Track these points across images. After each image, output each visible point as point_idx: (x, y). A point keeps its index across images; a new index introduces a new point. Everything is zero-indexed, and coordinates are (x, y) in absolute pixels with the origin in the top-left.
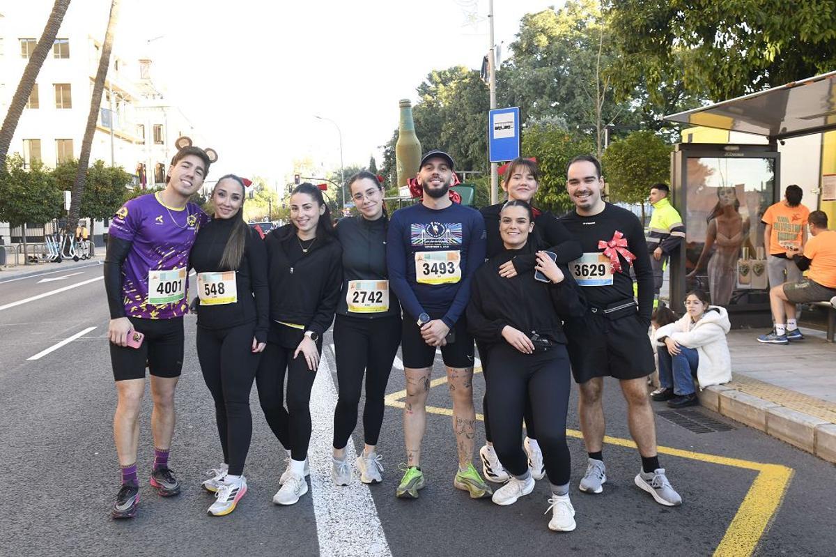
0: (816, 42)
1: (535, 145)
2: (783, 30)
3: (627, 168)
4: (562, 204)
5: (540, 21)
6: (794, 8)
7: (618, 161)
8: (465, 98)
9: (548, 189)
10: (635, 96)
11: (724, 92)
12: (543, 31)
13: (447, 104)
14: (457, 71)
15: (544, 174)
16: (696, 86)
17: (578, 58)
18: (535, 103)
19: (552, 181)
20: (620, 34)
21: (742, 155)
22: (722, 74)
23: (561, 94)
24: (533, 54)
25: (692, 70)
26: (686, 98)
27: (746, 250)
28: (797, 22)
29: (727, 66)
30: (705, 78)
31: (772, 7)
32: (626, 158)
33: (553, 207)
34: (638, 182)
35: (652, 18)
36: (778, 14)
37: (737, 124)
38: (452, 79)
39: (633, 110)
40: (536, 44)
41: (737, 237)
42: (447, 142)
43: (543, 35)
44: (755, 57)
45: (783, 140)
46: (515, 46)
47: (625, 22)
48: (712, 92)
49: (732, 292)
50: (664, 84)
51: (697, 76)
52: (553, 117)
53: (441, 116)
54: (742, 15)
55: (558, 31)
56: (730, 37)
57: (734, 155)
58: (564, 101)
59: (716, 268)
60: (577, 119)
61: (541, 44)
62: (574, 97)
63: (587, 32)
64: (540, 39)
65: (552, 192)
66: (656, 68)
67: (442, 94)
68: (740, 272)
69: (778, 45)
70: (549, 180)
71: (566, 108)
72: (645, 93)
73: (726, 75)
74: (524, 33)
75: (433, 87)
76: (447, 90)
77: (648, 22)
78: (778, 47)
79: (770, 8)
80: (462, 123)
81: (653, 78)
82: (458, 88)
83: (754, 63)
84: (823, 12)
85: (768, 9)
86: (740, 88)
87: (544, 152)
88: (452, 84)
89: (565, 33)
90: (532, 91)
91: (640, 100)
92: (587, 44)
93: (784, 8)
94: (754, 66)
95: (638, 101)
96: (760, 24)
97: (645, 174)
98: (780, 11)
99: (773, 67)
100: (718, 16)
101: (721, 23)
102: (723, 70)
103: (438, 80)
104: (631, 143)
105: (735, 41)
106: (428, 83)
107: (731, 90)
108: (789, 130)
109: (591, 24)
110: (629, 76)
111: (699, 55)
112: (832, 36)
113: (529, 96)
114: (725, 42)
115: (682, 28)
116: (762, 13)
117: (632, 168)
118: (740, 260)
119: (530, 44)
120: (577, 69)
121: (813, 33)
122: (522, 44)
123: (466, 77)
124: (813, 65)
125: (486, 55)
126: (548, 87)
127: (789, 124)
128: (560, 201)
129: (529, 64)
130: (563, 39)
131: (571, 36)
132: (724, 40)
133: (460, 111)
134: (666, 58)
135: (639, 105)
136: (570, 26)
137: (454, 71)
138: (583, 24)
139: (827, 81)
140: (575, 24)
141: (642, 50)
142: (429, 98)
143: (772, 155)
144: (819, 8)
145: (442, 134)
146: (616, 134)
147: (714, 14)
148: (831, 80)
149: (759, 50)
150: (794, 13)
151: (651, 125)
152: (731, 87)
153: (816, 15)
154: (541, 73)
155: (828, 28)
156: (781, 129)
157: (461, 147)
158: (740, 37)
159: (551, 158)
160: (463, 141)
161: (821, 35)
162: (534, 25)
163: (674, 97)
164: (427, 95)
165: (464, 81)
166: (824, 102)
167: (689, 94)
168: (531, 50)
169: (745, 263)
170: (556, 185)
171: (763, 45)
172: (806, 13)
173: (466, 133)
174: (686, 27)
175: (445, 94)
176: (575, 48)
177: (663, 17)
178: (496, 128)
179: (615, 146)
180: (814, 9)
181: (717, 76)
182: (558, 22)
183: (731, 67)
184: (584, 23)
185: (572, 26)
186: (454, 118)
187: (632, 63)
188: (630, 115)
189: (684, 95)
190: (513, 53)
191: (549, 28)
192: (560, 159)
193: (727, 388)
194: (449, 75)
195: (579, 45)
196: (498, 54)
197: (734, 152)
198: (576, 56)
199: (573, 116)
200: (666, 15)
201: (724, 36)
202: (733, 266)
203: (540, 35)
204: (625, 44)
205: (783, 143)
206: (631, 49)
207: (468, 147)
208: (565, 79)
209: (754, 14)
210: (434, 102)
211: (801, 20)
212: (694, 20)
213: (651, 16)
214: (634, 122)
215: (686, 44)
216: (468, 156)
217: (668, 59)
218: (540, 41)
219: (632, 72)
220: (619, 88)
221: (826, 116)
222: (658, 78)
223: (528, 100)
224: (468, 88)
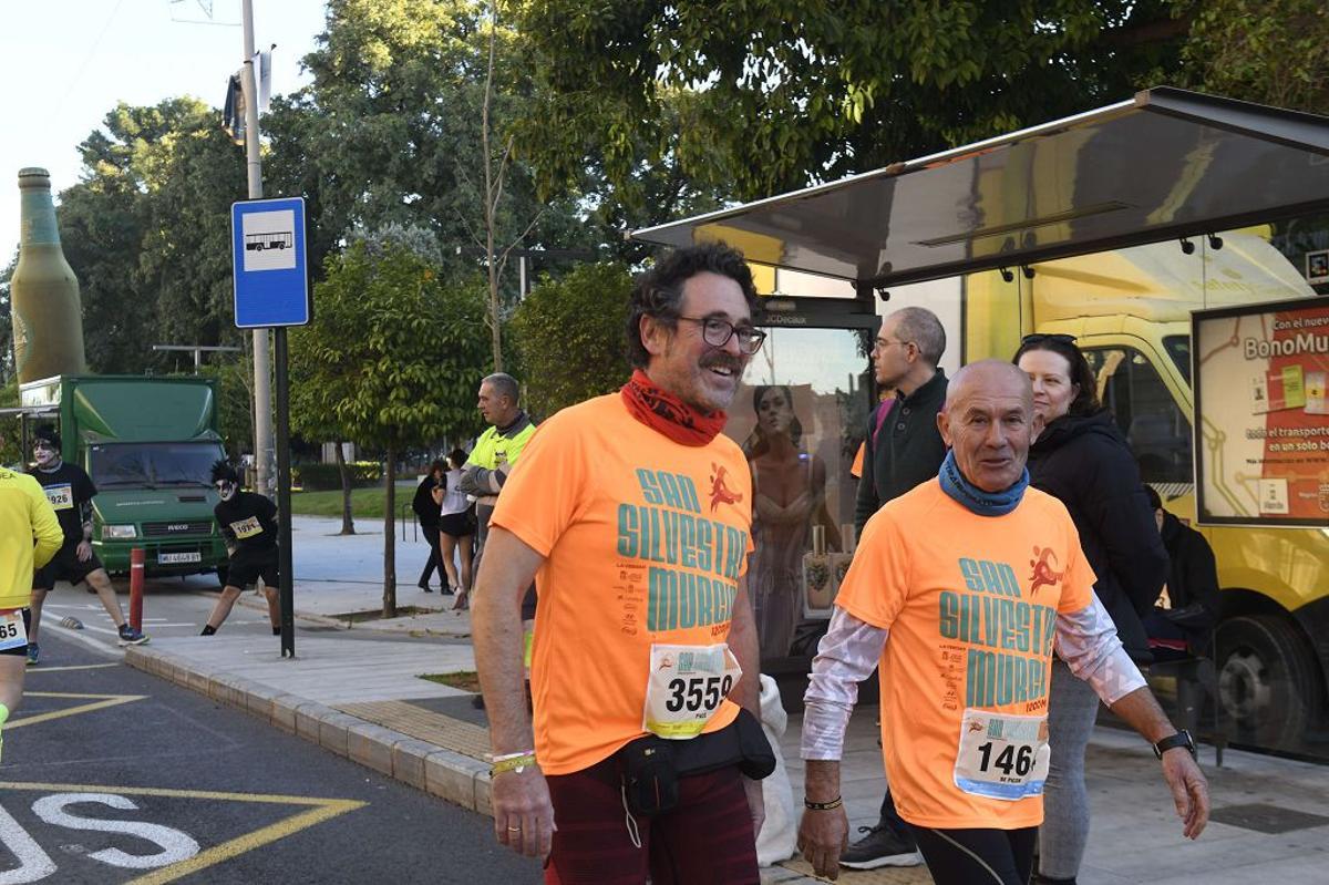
0: (942, 87)
1: (354, 289)
2: (879, 57)
3: (569, 345)
4: (421, 425)
5: (374, 9)
6: (899, 14)
7: (549, 328)
8: (198, 173)
9: (388, 391)
10: (587, 187)
11: (764, 185)
12: (381, 33)
13: (157, 187)
14: (180, 111)
15: (377, 356)
16: (706, 170)
17: (461, 98)
18: (366, 194)
19: (397, 372)
20: (543, 47)
21: (803, 321)
22: (760, 146)
23: (425, 176)
24: (358, 82)
25: (696, 135)
26: (694, 195)
27: (820, 530)
28: (905, 42)
29: (768, 129)
30: (724, 152)
31: (855, 8)
32: (567, 323)
33: (400, 433)
34: (593, 377)
35: (611, 17)
36: (868, 24)
37: (791, 253)
38: (167, 128)
39: (584, 219)
40: (365, 61)
41: (799, 504)
42: (156, 277)
43: (380, 43)
44: (825, 112)
45: (886, 290)
46: (315, 62)
47: (552, 22)
48: (742, 183)
49: (794, 631)
50: (646, 166)
51: (707, 148)
52: (406, 227)
53: (140, 213)
54: (797, 20)
55: (414, 35)
56: (773, 66)
57: (785, 320)
58: (429, 191)
59: (759, 577)
60: (462, 233)
61: (378, 62)
62: (455, 185)
63: (481, 41)
64: (375, 50)
65: (397, 398)
66: (622, 125)
67: (142, 161)
68: (809, 581)
69: (869, 89)
70: (390, 370)
71: (436, 207)
72: (607, 181)
73: (767, 148)
74: (336, 35)
75: (120, 144)
76: (153, 154)
77: (602, 24)
78: (869, 94)
79: (850, 9)
80: (191, 233)
81: (617, 149)
82: (179, 149)
83: (823, 124)
84: (953, 27)
85: (846, 12)
86: (795, 177)
87: (377, 306)
88: (166, 140)
89: (431, 41)
90: (358, 166)
91: (598, 197)
92: (479, 67)
93: (878, 11)
94: (823, 130)
95: (594, 199)
96: (831, 41)
97: (609, 357)
98: (871, 18)
99: (860, 134)
100: (746, 21)
101: (754, 36)
102: (760, 138)
103: (134, 128)
104: (574, 288)
105: (783, 77)
106: (110, 137)
107: (779, 179)
108: (897, 267)
109: (486, 25)
110: (564, 141)
111: (710, 102)
112: (972, 74)
113: (352, 177)
114: (763, 78)
115: (674, 42)
116: (835, 21)
117: (578, 344)
118: (808, 555)
119: (352, 60)
120: (458, 123)
121: (936, 67)
122: (331, 59)
123: (200, 127)
124: (939, 133)
125: (234, 74)
126: (395, 159)
127: (896, 255)
128: (415, 420)
129: (349, 104)
130: (426, 53)
131: (444, 49)
132: (761, 73)
133: (187, 204)
134: (642, 107)
135: (595, 207)
136: (441, 27)
137: (173, 109)
138: (471, 26)
139: (968, 164)
140: (453, 23)
141: (591, 84)
142: (110, 170)
143: (865, 321)
144: (947, 15)
145: (142, 259)
146: (547, 269)
147: (739, 16)
148: (976, 161)
149: (831, 97)
150: (899, 23)
151: (622, 252)
152: (778, 173)
153: (941, 31)
154: (378, 127)
155: (966, 58)
156: (880, 265)
157: (191, 289)
158: (794, 69)
159: (392, 320)
160: (195, 275)
161: (953, 73)
162: (360, 17)
163: (667, 193)
164: (101, 162)
165: (195, 134)
166: (964, 208)
167: (698, 189)
168: (354, 72)
169: (819, 560)
170: (406, 383)
171: (838, 89)
172: (922, 25)
173: (204, 257)
174: (682, 40)
175: (150, 162)
176: (454, 76)
177: (634, 14)
178: (251, 247)
179: (542, 295)
180: (937, 16)
181: (749, 149)
182: (413, 16)
183: (776, 132)
184: (474, 23)
185: (447, 28)
186: (174, 221)
187: (570, 112)
188: (576, 229)
189: (689, 191)
190: (313, 78)
191: (393, 26)
192: (415, 323)
193: (791, 873)
194: (160, 119)
195: (462, 69)
196: (265, 73)
197: (785, 313)
198: (455, 93)
199: (451, 227)
200: (639, 13)
201: (761, 64)
202: (792, 567)
203: (374, 41)
204: (555, 69)
205: (885, 297)
206: (568, 82)
207: (209, 290)
208: (433, 142)
209: (819, 19)
210: (121, 179)
211: (913, 39)
212: (699, 25)
213: (609, 12)
214: (587, 243)
215: (682, 77)
216: (209, 310)
217: (647, 109)
218: (374, 55)
219: (572, 133)
220: (544, 168)
221: (969, 238)
222: (626, 148)
223: (350, 187)
224: (206, 151)
